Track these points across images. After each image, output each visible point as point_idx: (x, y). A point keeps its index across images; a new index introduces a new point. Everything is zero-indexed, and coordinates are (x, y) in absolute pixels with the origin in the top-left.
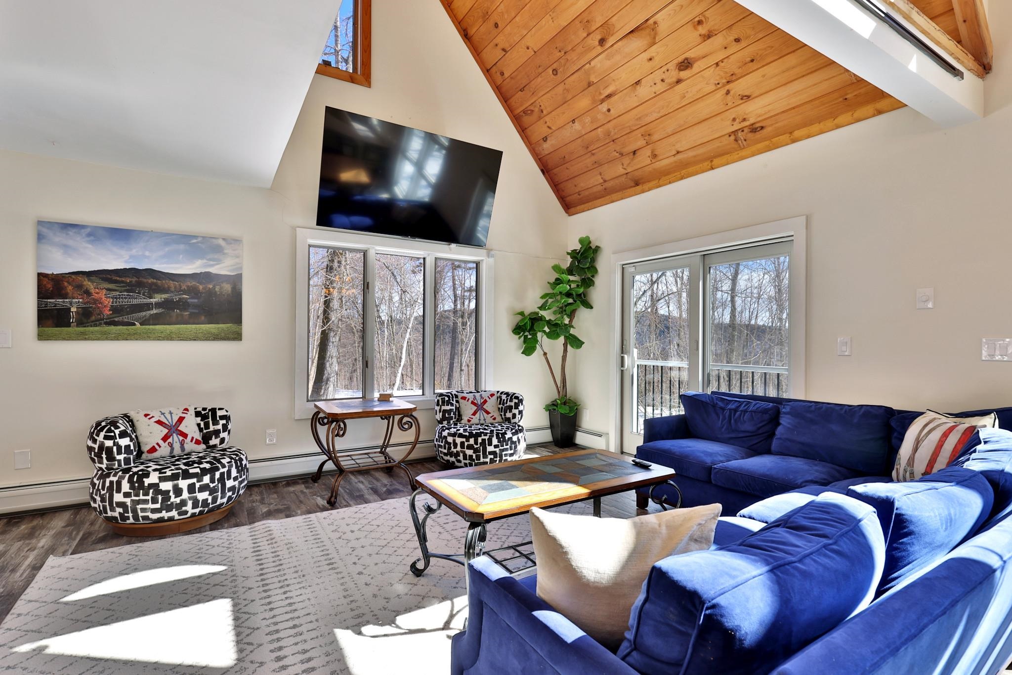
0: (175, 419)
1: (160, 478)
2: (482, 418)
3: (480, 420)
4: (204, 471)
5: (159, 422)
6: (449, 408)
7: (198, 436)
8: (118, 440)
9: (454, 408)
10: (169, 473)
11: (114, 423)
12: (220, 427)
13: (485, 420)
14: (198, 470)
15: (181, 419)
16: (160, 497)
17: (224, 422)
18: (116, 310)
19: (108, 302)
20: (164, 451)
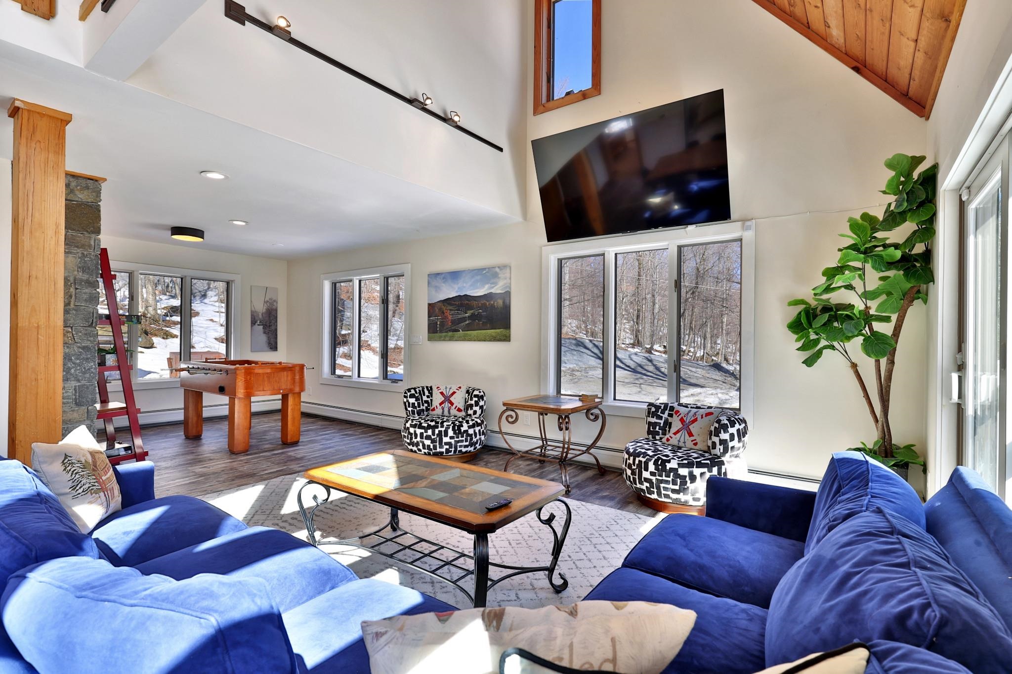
0: (451, 392)
2: (682, 440)
3: (679, 441)
4: (429, 427)
5: (442, 393)
7: (461, 406)
9: (662, 422)
11: (409, 390)
12: (473, 402)
13: (684, 442)
14: (426, 425)
15: (454, 393)
17: (476, 399)
18: (453, 322)
19: (450, 317)
20: (439, 411)
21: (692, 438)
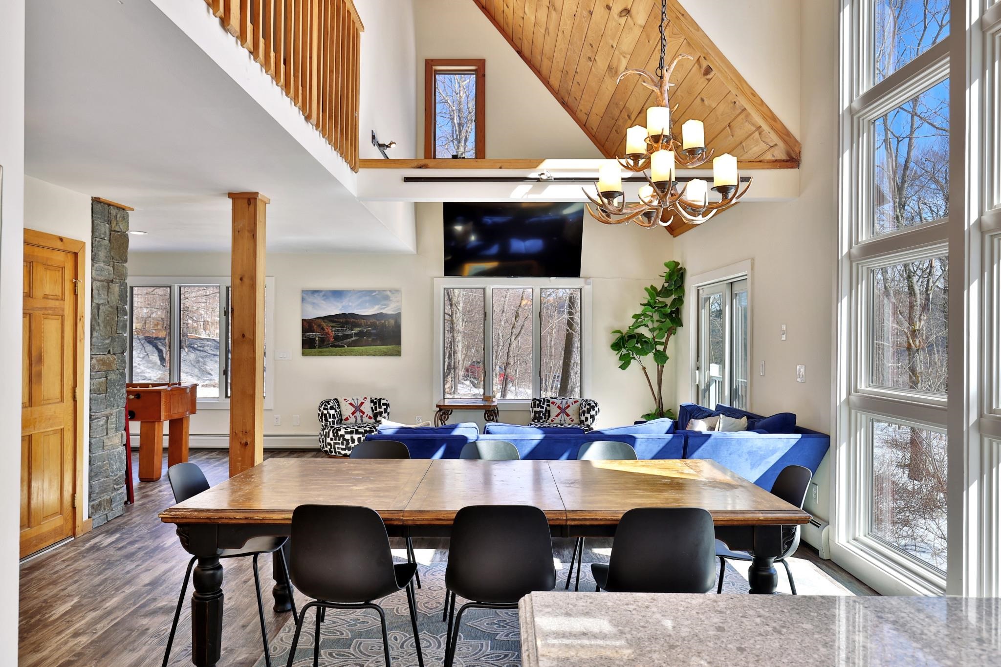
0: (359, 403)
1: (345, 432)
2: (563, 419)
5: (351, 404)
6: (539, 409)
7: (371, 414)
8: (329, 411)
9: (544, 410)
10: (349, 430)
11: (328, 402)
12: (382, 410)
13: (565, 421)
15: (362, 403)
16: (345, 442)
17: (385, 407)
18: (337, 338)
19: (332, 334)
20: (352, 420)
21: (570, 417)
